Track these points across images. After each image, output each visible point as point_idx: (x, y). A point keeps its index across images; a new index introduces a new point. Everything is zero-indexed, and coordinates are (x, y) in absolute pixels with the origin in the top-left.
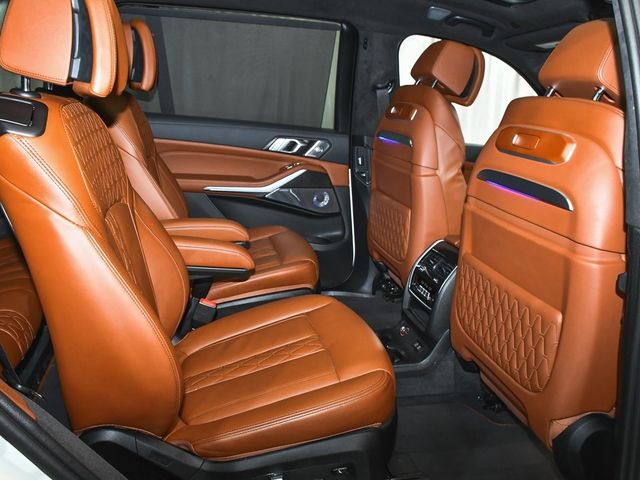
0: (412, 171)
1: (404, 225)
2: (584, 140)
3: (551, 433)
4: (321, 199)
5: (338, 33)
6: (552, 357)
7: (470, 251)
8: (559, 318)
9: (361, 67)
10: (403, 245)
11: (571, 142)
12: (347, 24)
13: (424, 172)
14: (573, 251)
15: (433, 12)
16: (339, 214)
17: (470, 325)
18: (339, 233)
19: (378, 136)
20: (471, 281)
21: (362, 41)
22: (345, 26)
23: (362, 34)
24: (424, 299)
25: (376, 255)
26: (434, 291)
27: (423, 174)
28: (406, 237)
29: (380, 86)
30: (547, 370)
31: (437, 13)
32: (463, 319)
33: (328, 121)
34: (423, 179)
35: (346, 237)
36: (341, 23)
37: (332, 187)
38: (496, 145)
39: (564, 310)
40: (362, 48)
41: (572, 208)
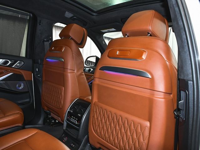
0: (64, 71)
1: (61, 94)
4: (20, 86)
5: (29, 17)
7: (97, 101)
8: (148, 124)
9: (38, 32)
10: (61, 102)
12: (33, 14)
13: (69, 71)
14: (153, 95)
15: (67, 14)
16: (28, 92)
17: (101, 133)
18: (28, 100)
19: (46, 59)
20: (100, 113)
21: (38, 21)
22: (31, 15)
23: (39, 19)
24: (75, 124)
25: (46, 108)
26: (80, 119)
27: (69, 72)
28: (62, 98)
29: (45, 40)
31: (68, 15)
32: (97, 131)
33: (23, 54)
34: (69, 74)
35: (31, 101)
36: (30, 13)
37: (25, 81)
39: (150, 120)
40: (38, 24)
41: (150, 77)
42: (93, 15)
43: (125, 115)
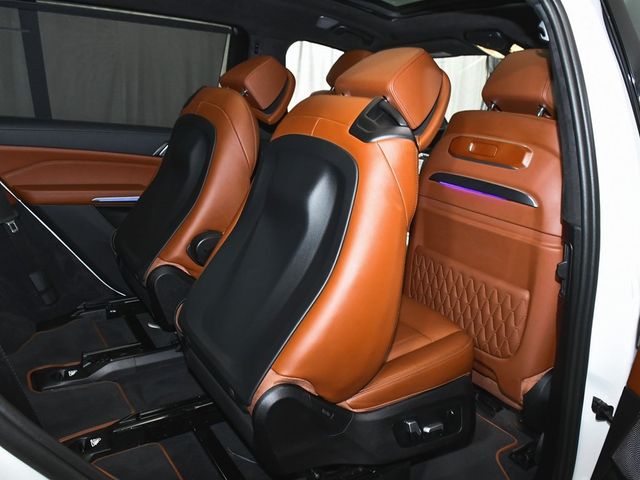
2: (541, 150)
3: (522, 389)
5: (229, 36)
6: (521, 327)
7: (422, 244)
8: (527, 295)
11: (529, 151)
12: (239, 28)
14: (539, 240)
15: (322, 21)
22: (235, 29)
23: (253, 39)
30: (517, 337)
36: (232, 26)
38: (450, 151)
39: (531, 288)
40: (253, 53)
41: (536, 205)
42: (390, 18)
43: (481, 276)
